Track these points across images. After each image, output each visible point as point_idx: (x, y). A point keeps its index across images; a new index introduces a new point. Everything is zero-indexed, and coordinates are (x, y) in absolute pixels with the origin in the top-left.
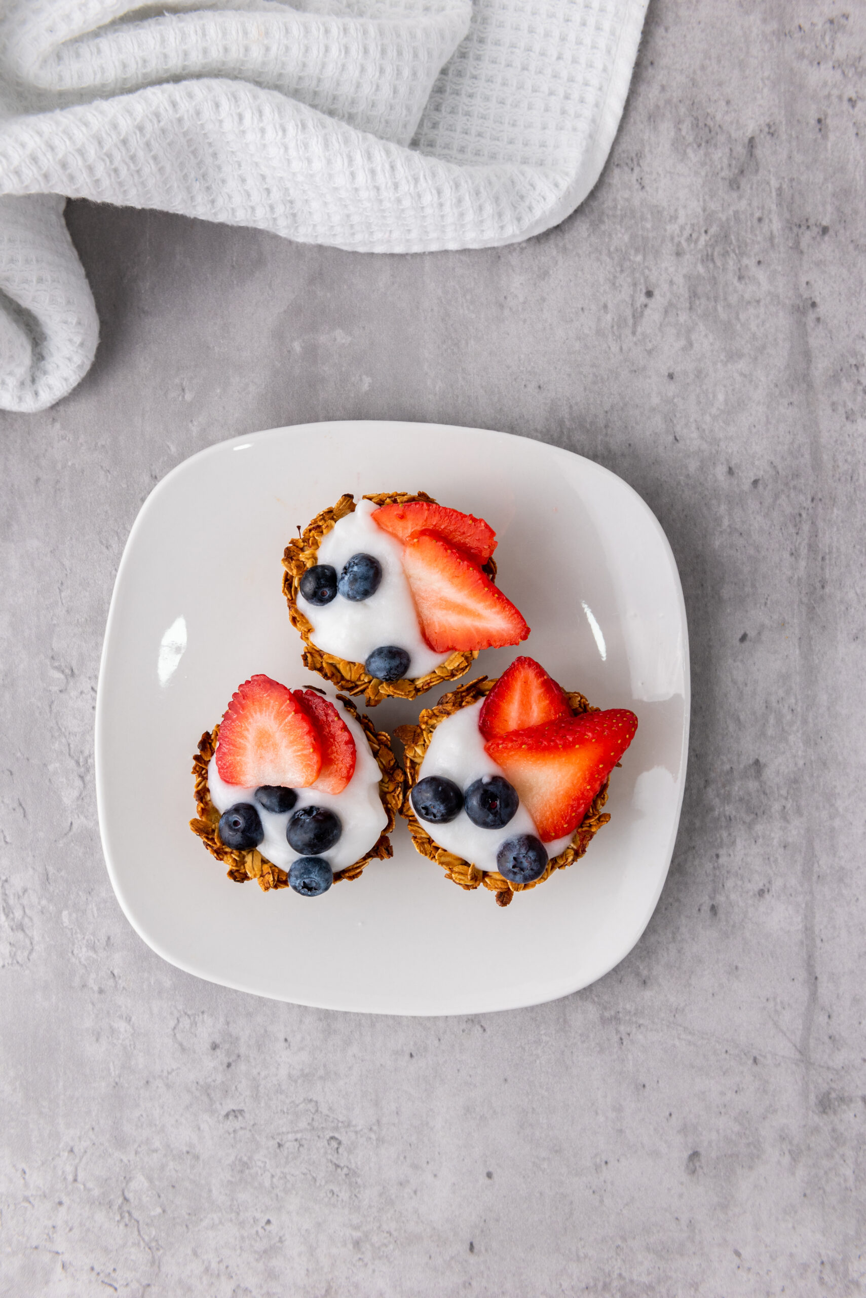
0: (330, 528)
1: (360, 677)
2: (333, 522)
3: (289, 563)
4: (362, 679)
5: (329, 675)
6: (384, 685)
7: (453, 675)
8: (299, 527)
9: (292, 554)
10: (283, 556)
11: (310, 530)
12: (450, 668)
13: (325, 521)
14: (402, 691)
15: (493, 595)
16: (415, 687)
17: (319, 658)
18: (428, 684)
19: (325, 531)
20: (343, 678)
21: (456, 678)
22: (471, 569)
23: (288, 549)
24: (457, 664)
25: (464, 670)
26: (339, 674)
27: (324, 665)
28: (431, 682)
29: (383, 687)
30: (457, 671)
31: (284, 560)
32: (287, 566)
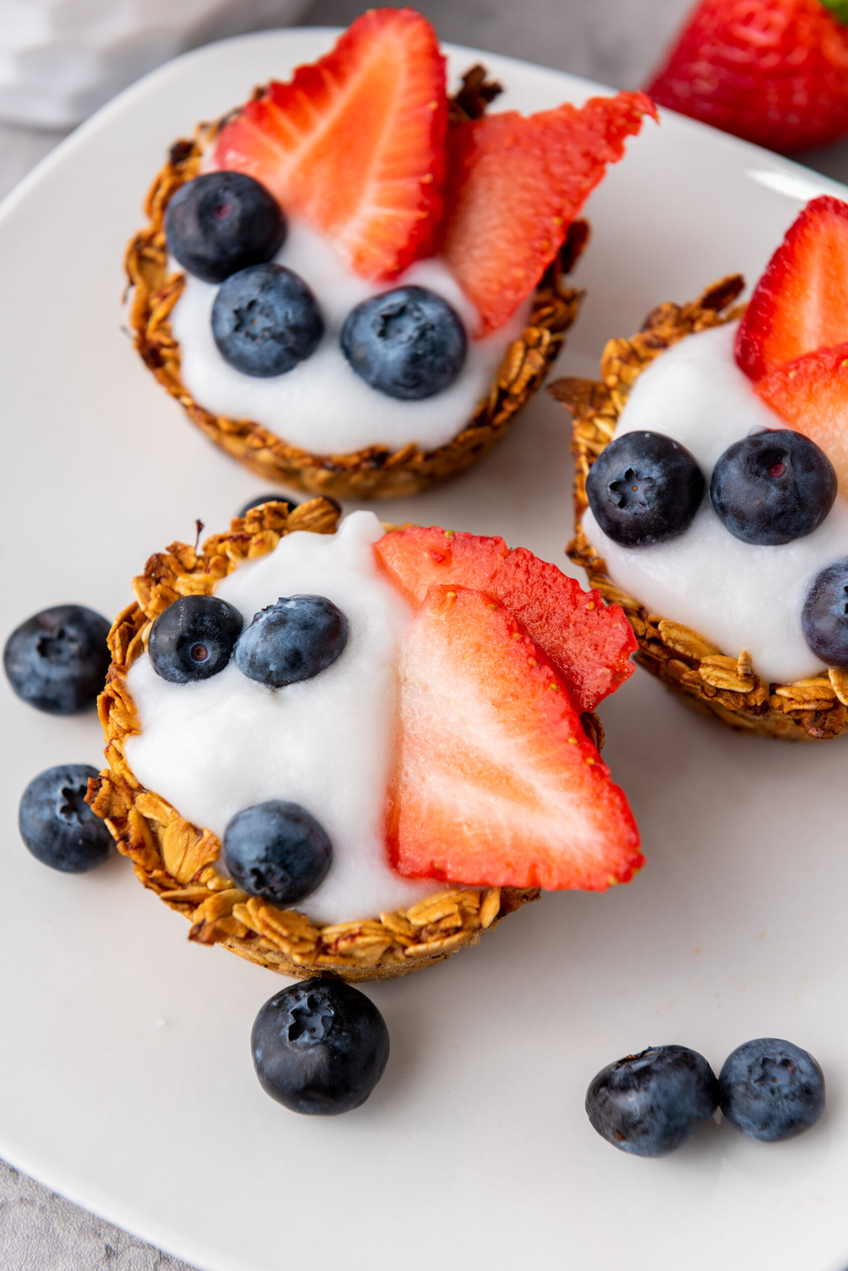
0: (267, 547)
1: (199, 874)
2: (275, 536)
3: (149, 586)
4: (203, 879)
5: (132, 839)
6: (250, 904)
7: (417, 939)
8: (200, 526)
9: (163, 571)
10: (142, 572)
11: (221, 540)
12: (417, 922)
13: (262, 528)
14: (286, 927)
15: (584, 758)
16: (320, 939)
17: (126, 800)
18: (353, 937)
19: (253, 550)
20: (161, 864)
21: (421, 948)
22: (553, 686)
23: (159, 556)
24: (438, 915)
25: (449, 936)
26: (155, 854)
27: (132, 816)
28: (360, 934)
29: (245, 909)
30: (431, 933)
31: (139, 579)
32: (141, 591)
